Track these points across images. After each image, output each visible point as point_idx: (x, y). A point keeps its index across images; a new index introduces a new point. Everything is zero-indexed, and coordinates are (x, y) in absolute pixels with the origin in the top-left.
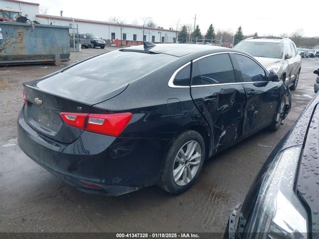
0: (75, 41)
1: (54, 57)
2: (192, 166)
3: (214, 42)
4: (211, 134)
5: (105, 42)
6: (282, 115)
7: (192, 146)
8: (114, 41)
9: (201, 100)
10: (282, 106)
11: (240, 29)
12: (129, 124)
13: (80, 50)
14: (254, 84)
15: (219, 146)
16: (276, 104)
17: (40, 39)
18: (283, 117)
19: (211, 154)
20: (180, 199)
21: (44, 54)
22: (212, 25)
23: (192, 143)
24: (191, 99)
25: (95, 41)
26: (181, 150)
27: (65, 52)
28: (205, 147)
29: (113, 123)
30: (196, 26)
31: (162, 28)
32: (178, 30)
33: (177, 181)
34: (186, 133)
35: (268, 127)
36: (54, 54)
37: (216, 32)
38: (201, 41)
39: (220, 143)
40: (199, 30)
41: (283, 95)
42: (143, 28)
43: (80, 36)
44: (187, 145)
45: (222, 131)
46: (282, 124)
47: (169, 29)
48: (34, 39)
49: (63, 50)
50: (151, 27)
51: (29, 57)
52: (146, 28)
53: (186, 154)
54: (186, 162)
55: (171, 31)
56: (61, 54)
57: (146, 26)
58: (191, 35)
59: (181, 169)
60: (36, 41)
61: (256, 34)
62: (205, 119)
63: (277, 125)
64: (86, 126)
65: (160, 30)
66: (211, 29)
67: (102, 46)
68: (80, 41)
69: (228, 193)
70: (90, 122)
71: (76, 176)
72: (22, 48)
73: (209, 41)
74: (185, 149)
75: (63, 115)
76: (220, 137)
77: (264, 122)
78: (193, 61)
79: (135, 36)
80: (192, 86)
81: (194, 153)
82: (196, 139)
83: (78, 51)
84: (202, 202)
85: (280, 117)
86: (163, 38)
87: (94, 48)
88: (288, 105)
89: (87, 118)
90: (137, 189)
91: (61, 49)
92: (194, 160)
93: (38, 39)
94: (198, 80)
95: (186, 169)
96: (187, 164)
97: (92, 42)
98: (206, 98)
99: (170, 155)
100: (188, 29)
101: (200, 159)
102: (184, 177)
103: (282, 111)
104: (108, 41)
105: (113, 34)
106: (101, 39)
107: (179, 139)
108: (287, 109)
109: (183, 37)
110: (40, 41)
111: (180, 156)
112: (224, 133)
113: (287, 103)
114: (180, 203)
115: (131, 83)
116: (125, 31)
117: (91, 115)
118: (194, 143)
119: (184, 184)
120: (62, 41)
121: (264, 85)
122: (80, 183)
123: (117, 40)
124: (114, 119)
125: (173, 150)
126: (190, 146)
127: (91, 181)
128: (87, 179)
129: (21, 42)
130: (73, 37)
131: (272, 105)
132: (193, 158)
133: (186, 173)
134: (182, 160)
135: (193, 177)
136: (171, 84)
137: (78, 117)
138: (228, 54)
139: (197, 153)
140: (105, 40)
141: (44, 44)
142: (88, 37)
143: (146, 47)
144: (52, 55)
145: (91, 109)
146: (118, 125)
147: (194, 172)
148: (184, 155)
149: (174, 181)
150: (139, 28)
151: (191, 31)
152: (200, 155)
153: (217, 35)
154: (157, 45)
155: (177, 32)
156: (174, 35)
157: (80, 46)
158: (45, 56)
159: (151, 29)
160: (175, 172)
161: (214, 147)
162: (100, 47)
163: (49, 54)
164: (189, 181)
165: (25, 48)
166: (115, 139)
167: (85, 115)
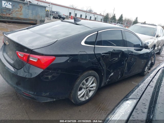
0: (50, 14)
1: (36, 21)
2: (90, 91)
3: (122, 23)
4: (104, 74)
5: (65, 17)
6: (149, 68)
7: (91, 79)
8: (70, 16)
9: (100, 54)
10: (150, 63)
11: (137, 18)
12: (52, 63)
13: (52, 19)
14: (134, 49)
15: (109, 81)
16: (146, 61)
17: (31, 11)
18: (149, 69)
19: (103, 85)
20: (80, 108)
21: (32, 19)
22: (122, 15)
23: (91, 78)
24: (94, 53)
25: (60, 15)
26: (84, 81)
27: (43, 19)
28: (99, 81)
29: (43, 62)
30: (114, 14)
31: (96, 13)
32: (104, 15)
33: (80, 98)
34: (88, 72)
35: (140, 73)
36: (37, 19)
37: (124, 19)
38: (115, 22)
39: (109, 79)
40: (115, 16)
41: (150, 57)
42: (86, 12)
43: (53, 12)
44: (88, 79)
45: (111, 73)
46: (149, 73)
47: (99, 14)
48: (28, 10)
49: (42, 18)
50: (90, 12)
51: (24, 19)
52: (88, 12)
53: (87, 84)
54: (87, 88)
55: (100, 15)
56: (40, 19)
57: (87, 11)
58: (110, 19)
59: (84, 91)
60: (28, 11)
61: (145, 22)
62: (101, 65)
63: (145, 73)
64: (28, 61)
65: (95, 14)
66: (122, 16)
67: (64, 19)
68: (52, 14)
69: (108, 108)
70: (30, 59)
71: (20, 88)
72: (21, 14)
73: (119, 23)
74: (87, 81)
75: (18, 53)
76: (110, 76)
77: (138, 71)
78: (99, 32)
79: (81, 15)
80: (96, 46)
81: (93, 83)
82: (94, 76)
83: (50, 20)
84: (92, 111)
85: (148, 69)
86: (96, 18)
87: (59, 19)
88: (153, 63)
89: (29, 57)
90: (54, 100)
91: (41, 17)
92: (92, 87)
93: (30, 10)
94: (100, 43)
95: (86, 92)
96: (87, 89)
97: (59, 16)
98: (103, 54)
99: (77, 83)
100: (109, 15)
101: (96, 87)
102: (85, 96)
103: (149, 65)
104: (68, 16)
105: (70, 13)
106: (64, 15)
107: (83, 75)
108: (152, 64)
109: (106, 19)
110: (30, 12)
111: (83, 84)
112: (112, 74)
113: (153, 61)
114: (80, 111)
115: (59, 39)
116: (76, 12)
117: (31, 55)
118: (93, 78)
119: (84, 100)
120: (42, 13)
121: (141, 50)
122: (22, 93)
123: (72, 17)
124: (44, 59)
125: (79, 81)
126: (90, 79)
127: (27, 92)
128: (25, 91)
129: (20, 11)
130: (49, 12)
131: (143, 62)
132: (91, 86)
133: (86, 94)
134: (85, 86)
135: (90, 96)
136: (83, 43)
137: (25, 55)
138: (121, 30)
139: (94, 84)
140: (65, 16)
141: (32, 13)
142: (57, 13)
143: (75, 20)
144: (36, 20)
145: (31, 52)
146: (46, 63)
147: (91, 94)
148: (86, 84)
149: (78, 98)
150: (84, 11)
151: (111, 16)
152: (96, 85)
153: (124, 21)
154: (82, 20)
155: (103, 16)
156: (102, 17)
157: (52, 17)
158: (32, 20)
159: (90, 13)
160: (79, 93)
161: (105, 81)
162: (62, 19)
163: (34, 19)
164: (87, 98)
165: (22, 14)
166: (43, 71)
167: (28, 54)
